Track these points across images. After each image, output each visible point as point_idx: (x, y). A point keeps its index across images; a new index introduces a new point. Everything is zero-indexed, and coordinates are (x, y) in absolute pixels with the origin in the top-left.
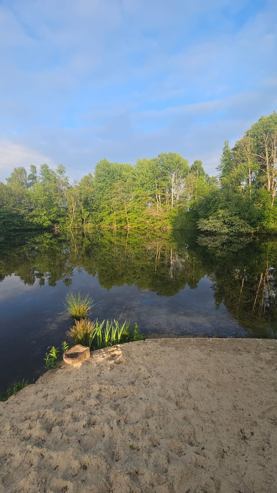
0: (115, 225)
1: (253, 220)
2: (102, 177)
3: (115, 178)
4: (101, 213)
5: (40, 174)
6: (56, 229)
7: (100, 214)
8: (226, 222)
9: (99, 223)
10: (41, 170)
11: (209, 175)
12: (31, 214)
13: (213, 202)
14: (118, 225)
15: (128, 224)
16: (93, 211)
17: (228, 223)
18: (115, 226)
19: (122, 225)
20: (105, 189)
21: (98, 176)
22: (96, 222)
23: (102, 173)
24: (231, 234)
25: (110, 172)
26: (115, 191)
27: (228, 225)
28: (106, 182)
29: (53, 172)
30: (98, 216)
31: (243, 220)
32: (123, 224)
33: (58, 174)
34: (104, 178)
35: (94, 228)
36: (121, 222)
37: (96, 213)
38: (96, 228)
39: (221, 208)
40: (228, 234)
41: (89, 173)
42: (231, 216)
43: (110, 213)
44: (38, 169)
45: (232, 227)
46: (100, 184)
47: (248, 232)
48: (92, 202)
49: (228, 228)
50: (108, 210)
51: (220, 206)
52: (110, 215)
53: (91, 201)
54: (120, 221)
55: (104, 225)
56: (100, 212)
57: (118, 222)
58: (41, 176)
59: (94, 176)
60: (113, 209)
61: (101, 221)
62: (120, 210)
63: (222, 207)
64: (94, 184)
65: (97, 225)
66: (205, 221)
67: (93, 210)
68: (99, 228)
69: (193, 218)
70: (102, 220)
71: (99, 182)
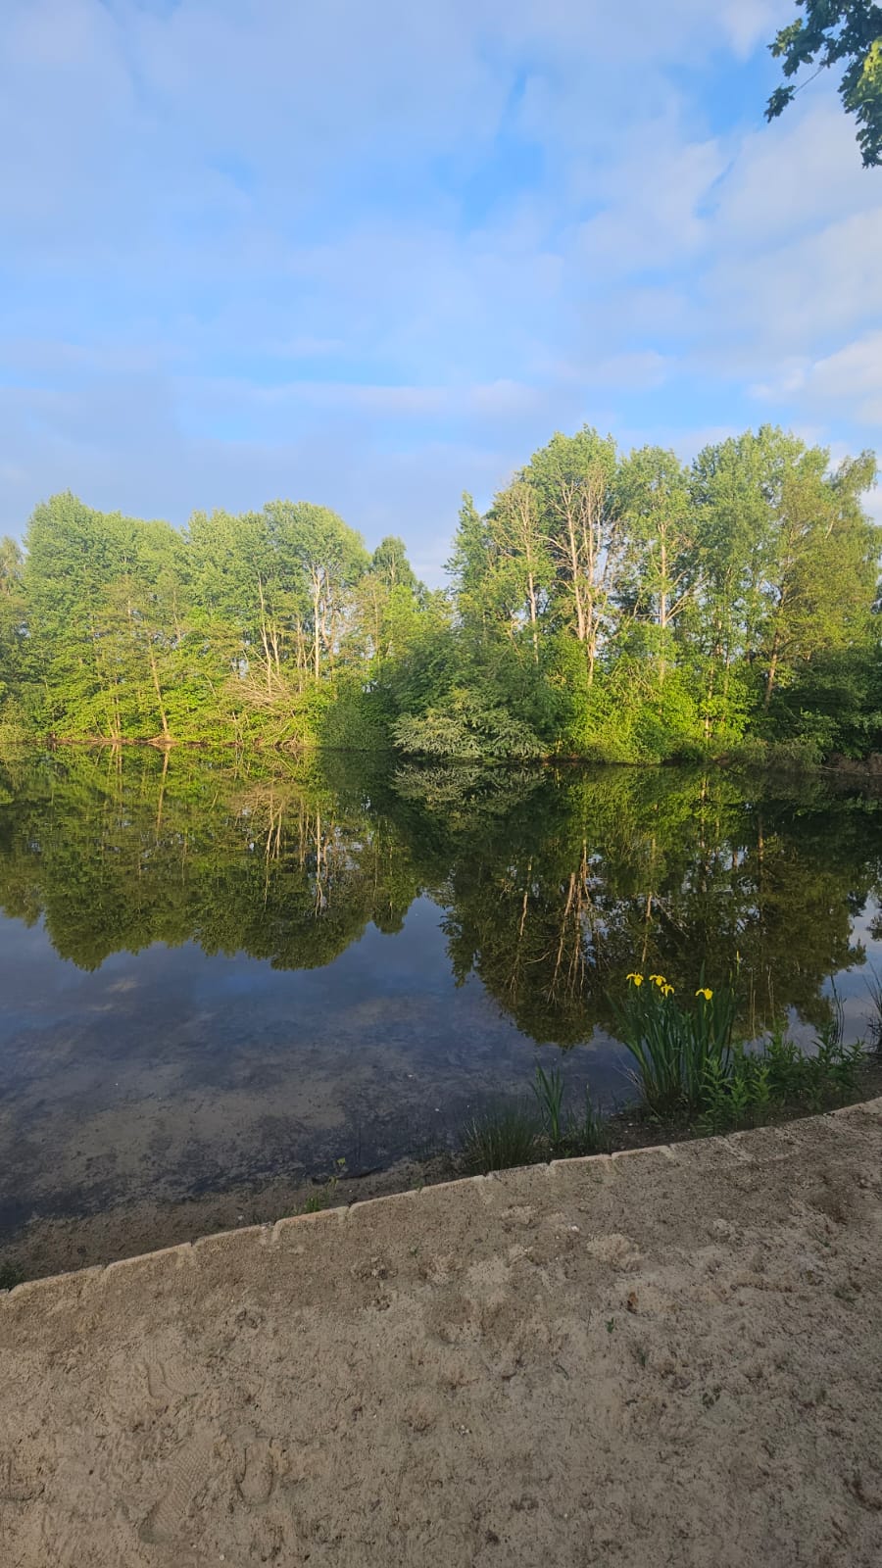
0: (113, 733)
1: (543, 722)
2: (59, 559)
3: (113, 567)
4: (58, 689)
7: (53, 690)
8: (474, 725)
9: (51, 724)
11: (426, 584)
13: (435, 665)
14: (125, 734)
15: (166, 729)
16: (20, 681)
17: (479, 728)
18: (117, 735)
19: (143, 733)
20: (73, 602)
21: (44, 553)
22: (36, 721)
23: (61, 543)
24: (490, 761)
25: (90, 542)
26: (110, 610)
27: (481, 734)
28: (73, 577)
30: (44, 698)
31: (519, 720)
32: (147, 728)
34: (67, 562)
35: (25, 742)
36: (139, 721)
37: (38, 686)
38: (35, 742)
39: (460, 685)
40: (479, 762)
41: (7, 539)
42: (488, 709)
43: (96, 688)
45: (492, 740)
46: (51, 582)
47: (534, 756)
48: (16, 647)
49: (480, 743)
50: (83, 678)
51: (456, 677)
52: (92, 694)
53: (13, 643)
54: (136, 720)
55: (73, 734)
56: (55, 685)
57: (126, 724)
59: (25, 551)
60: (103, 674)
61: (56, 719)
62: (132, 680)
63: (461, 681)
64: (28, 581)
65: (39, 733)
66: (416, 723)
67: (25, 677)
68: (51, 742)
69: (382, 712)
70: (60, 714)
71: (49, 577)
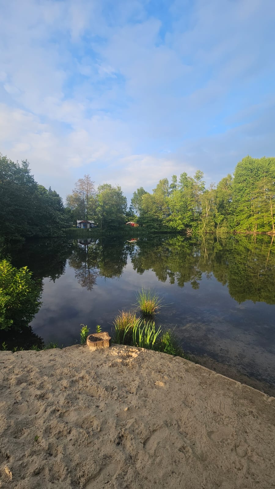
0: (254, 230)
2: (243, 177)
3: (260, 176)
4: (238, 217)
5: (179, 182)
6: (188, 233)
7: (237, 217)
9: (235, 227)
10: (180, 178)
12: (168, 218)
14: (258, 230)
15: (274, 229)
16: (228, 215)
18: (255, 231)
19: (264, 230)
20: (246, 189)
21: (238, 176)
22: (231, 226)
23: (244, 172)
25: (253, 170)
26: (257, 190)
28: (247, 182)
29: (191, 179)
30: (234, 220)
32: (266, 228)
33: (195, 180)
34: (245, 177)
35: (227, 233)
36: (264, 226)
37: (233, 216)
38: (230, 233)
41: (229, 174)
43: (250, 216)
44: (179, 179)
46: (240, 185)
48: (228, 205)
50: (246, 213)
52: (249, 218)
53: (227, 204)
54: (263, 226)
55: (241, 230)
56: (237, 216)
57: (259, 227)
58: (180, 184)
59: (233, 177)
60: (253, 211)
61: (237, 226)
62: (263, 212)
64: (233, 185)
65: (231, 230)
67: (229, 214)
68: (235, 233)
70: (238, 224)
71: (239, 183)
